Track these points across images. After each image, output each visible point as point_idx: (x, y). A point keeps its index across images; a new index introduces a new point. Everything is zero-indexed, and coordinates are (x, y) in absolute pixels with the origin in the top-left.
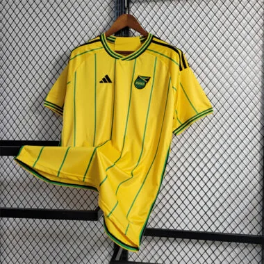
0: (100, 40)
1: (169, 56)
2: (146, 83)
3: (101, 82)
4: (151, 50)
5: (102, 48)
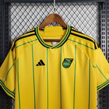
0: (35, 34)
1: (85, 44)
2: (70, 63)
3: (37, 65)
4: (71, 40)
5: (36, 40)
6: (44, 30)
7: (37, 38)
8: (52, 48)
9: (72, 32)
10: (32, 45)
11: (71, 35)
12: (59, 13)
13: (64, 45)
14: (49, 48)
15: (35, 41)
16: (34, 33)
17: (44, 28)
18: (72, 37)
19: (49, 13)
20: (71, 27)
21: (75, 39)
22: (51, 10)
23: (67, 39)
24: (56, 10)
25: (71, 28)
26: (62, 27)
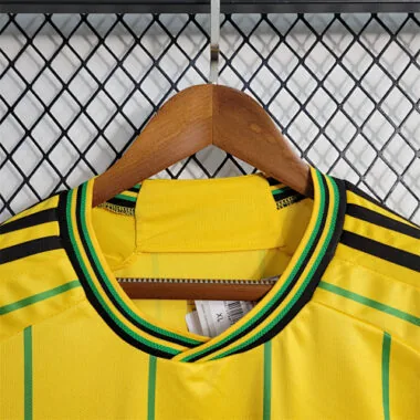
4: (345, 294)
5: (67, 287)
6: (131, 204)
7: (73, 276)
8: (193, 360)
9: (351, 224)
10: (28, 331)
11: (342, 248)
12: (247, 85)
13: (288, 328)
14: (168, 356)
15: (59, 298)
16: (51, 229)
17: (137, 191)
18: (353, 267)
19: (174, 86)
20: (344, 186)
21: (378, 286)
22: (192, 63)
23: (316, 281)
24: (228, 63)
25: (343, 197)
26: (272, 182)
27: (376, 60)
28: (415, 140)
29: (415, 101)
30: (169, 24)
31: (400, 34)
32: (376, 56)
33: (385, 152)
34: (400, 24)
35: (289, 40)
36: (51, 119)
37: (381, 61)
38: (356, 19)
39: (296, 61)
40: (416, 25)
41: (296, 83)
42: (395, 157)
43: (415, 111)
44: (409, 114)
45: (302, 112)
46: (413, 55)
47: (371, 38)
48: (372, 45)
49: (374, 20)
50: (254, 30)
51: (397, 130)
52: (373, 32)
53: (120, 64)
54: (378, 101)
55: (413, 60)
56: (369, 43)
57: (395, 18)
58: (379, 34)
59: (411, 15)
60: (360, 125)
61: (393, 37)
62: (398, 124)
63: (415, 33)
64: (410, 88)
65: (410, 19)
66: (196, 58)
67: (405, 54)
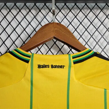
27: (97, 17)
28: (107, 39)
29: (108, 28)
30: (39, 6)
31: (103, 9)
32: (97, 15)
33: (99, 42)
34: (103, 7)
35: (72, 11)
36: (5, 32)
37: (98, 17)
38: (91, 5)
39: (74, 17)
40: (108, 7)
41: (74, 23)
42: (102, 44)
43: (107, 31)
44: (106, 32)
45: (76, 31)
46: (107, 15)
47: (95, 10)
48: (96, 12)
49: (96, 5)
50: (62, 8)
51: (102, 36)
52: (96, 9)
53: (25, 17)
54: (97, 28)
55: (107, 17)
56: (95, 12)
57: (102, 5)
58: (98, 9)
59: (107, 4)
60: (92, 35)
61: (102, 10)
62: (102, 35)
63: (108, 9)
64: (106, 25)
65: (106, 5)
66: (46, 16)
67: (105, 15)
